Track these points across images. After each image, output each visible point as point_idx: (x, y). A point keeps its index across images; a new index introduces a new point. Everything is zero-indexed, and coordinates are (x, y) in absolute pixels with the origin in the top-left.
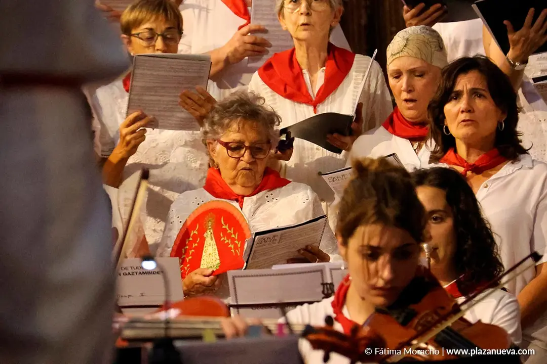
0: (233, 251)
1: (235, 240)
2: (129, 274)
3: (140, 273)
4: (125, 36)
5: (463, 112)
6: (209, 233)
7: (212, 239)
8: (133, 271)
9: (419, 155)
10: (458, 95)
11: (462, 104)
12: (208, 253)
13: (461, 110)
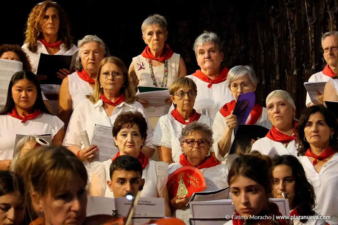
0: (195, 186)
1: (196, 181)
2: (140, 204)
3: (145, 204)
4: (171, 96)
5: (313, 132)
6: (181, 181)
7: (183, 183)
8: (143, 203)
9: (287, 149)
10: (310, 124)
11: (313, 128)
12: (181, 190)
13: (313, 131)
